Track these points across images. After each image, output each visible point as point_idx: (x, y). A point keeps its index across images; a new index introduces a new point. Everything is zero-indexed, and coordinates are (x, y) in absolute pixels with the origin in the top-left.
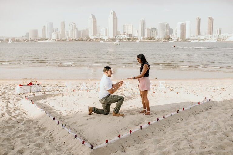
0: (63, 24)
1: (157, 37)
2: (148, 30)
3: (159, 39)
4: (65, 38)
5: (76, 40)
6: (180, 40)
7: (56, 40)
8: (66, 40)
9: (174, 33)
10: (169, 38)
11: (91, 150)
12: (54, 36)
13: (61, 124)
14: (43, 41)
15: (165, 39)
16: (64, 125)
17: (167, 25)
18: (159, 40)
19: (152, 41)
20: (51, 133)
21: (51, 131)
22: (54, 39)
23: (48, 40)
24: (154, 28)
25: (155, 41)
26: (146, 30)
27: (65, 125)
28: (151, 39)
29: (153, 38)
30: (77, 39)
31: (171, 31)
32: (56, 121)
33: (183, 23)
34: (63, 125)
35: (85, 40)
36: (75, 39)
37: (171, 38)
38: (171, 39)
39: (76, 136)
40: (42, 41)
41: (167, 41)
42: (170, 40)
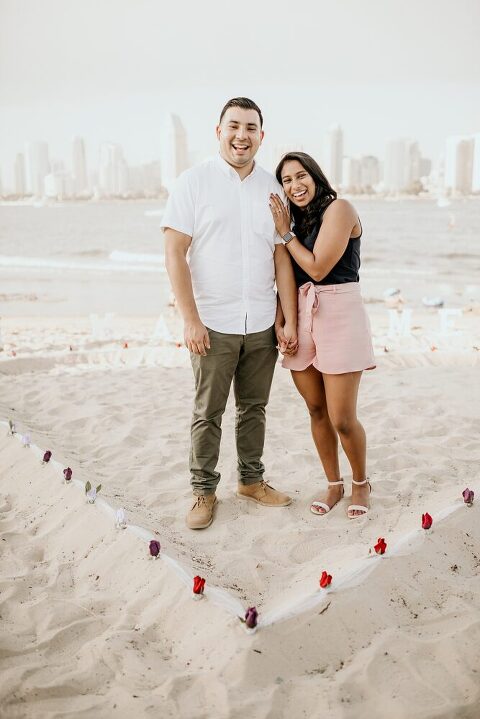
0: (81, 147)
1: (379, 187)
2: (353, 162)
3: (386, 193)
4: (86, 193)
5: (121, 197)
6: (455, 194)
7: (56, 199)
8: (89, 198)
9: (434, 173)
10: (418, 189)
11: (249, 631)
12: (51, 186)
13: (78, 483)
14: (19, 203)
15: (409, 192)
16: (94, 489)
17: (414, 149)
18: (386, 195)
19: (365, 197)
20: (31, 526)
21: (32, 516)
22: (53, 194)
23: (31, 199)
24: (371, 157)
25: (373, 197)
26: (346, 163)
27: (99, 488)
28: (362, 192)
29: (369, 190)
30: (125, 195)
31: (425, 167)
32: (57, 466)
33: (463, 141)
34: (88, 488)
35: (150, 197)
36: (118, 193)
37: (425, 188)
38: (427, 191)
39: (155, 548)
40: (14, 200)
41: (413, 197)
42: (421, 194)
